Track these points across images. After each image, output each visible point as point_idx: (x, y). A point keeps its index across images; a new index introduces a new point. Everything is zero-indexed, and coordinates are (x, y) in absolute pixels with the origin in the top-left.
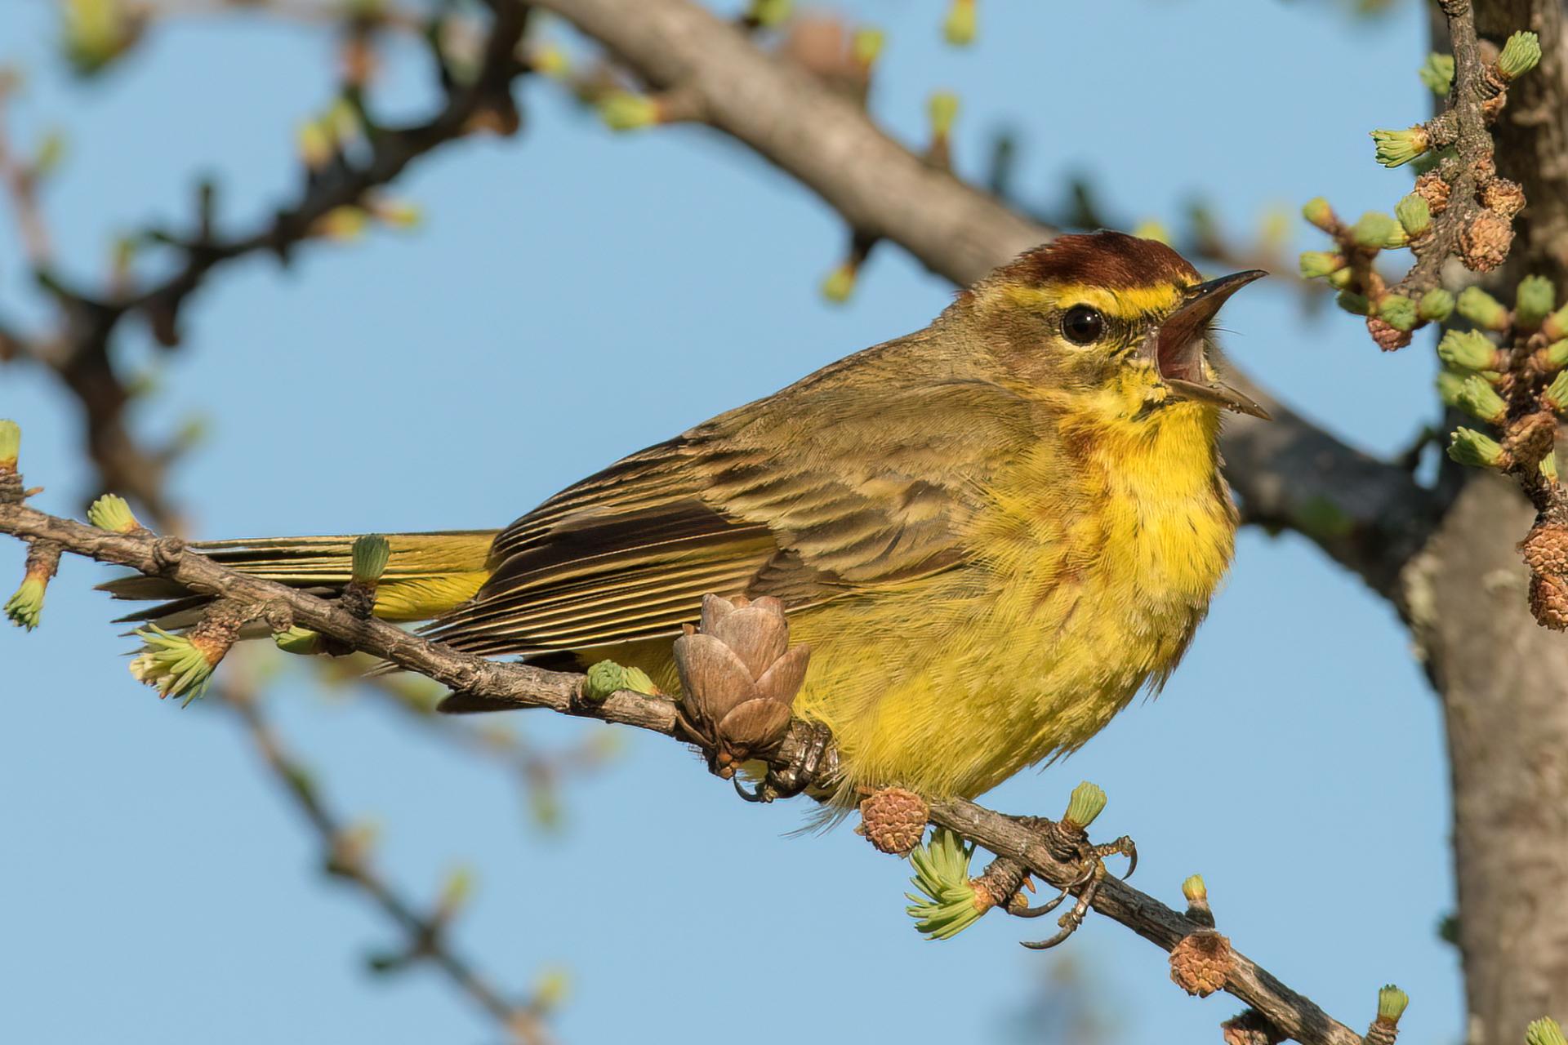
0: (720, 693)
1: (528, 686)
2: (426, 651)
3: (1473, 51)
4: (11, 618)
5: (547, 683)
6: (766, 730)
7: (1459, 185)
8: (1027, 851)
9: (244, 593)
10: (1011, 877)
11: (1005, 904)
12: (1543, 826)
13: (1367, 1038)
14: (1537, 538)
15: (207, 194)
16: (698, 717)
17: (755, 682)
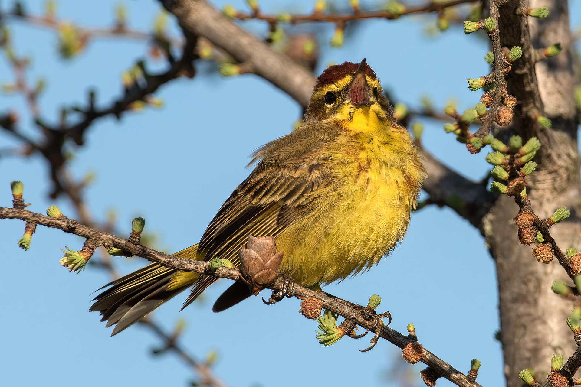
0: (254, 268)
1: (191, 266)
2: (157, 255)
3: (500, 52)
4: (20, 246)
5: (197, 265)
6: (269, 280)
7: (496, 98)
8: (355, 317)
9: (97, 237)
10: (350, 326)
11: (349, 334)
12: (528, 302)
13: (467, 376)
14: (520, 216)
15: (92, 95)
16: (246, 276)
17: (265, 264)
